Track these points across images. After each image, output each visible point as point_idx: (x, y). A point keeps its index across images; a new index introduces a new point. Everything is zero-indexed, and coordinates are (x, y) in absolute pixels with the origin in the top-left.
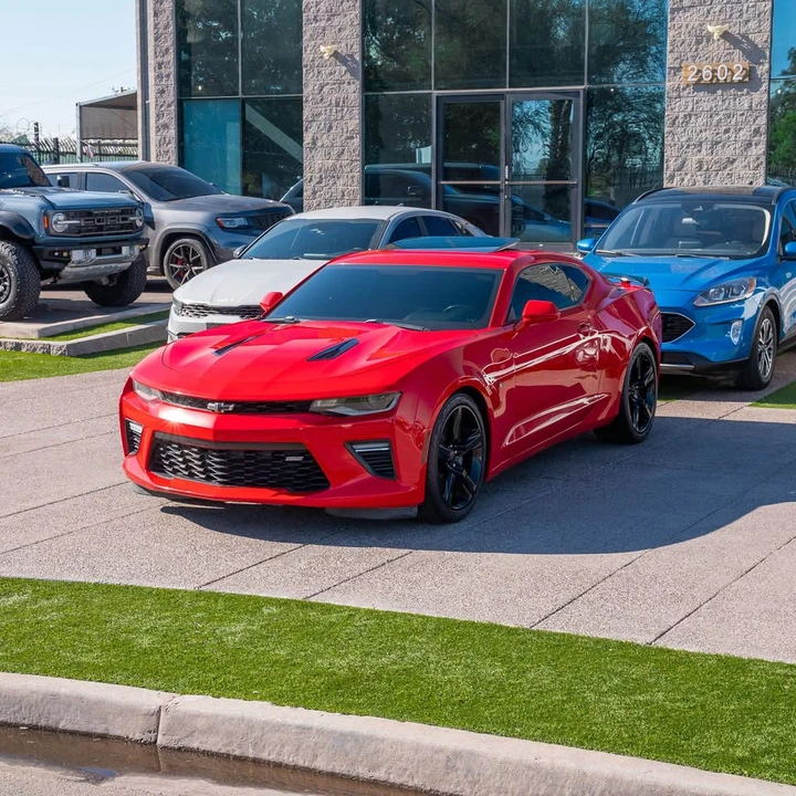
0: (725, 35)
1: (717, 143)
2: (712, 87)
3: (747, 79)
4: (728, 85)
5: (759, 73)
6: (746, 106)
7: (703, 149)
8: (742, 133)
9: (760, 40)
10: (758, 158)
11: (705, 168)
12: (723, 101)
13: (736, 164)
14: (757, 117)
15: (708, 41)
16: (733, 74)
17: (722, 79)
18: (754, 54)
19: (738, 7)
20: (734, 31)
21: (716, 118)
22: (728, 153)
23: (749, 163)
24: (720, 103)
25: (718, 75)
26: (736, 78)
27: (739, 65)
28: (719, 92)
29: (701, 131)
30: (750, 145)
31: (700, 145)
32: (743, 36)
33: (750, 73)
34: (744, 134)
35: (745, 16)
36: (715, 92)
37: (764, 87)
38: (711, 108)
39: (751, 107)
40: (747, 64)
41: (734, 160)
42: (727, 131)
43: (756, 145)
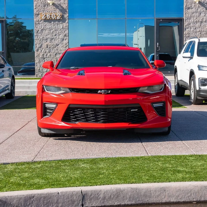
0: (53, 4)
1: (52, 39)
2: (50, 21)
3: (61, 19)
4: (55, 20)
5: (65, 17)
6: (61, 27)
7: (48, 41)
8: (60, 36)
9: (65, 6)
10: (66, 44)
11: (49, 47)
12: (54, 25)
13: (59, 46)
14: (65, 31)
15: (48, 6)
16: (57, 17)
17: (53, 18)
18: (63, 10)
20: (56, 3)
21: (52, 31)
22: (56, 42)
23: (63, 45)
24: (53, 26)
25: (52, 17)
27: (59, 14)
28: (52, 22)
29: (47, 35)
30: (63, 40)
31: (47, 39)
32: (59, 5)
33: (62, 16)
34: (61, 36)
36: (51, 22)
37: (67, 21)
38: (50, 28)
39: (63, 27)
40: (61, 14)
41: (58, 45)
42: (55, 35)
43: (65, 40)
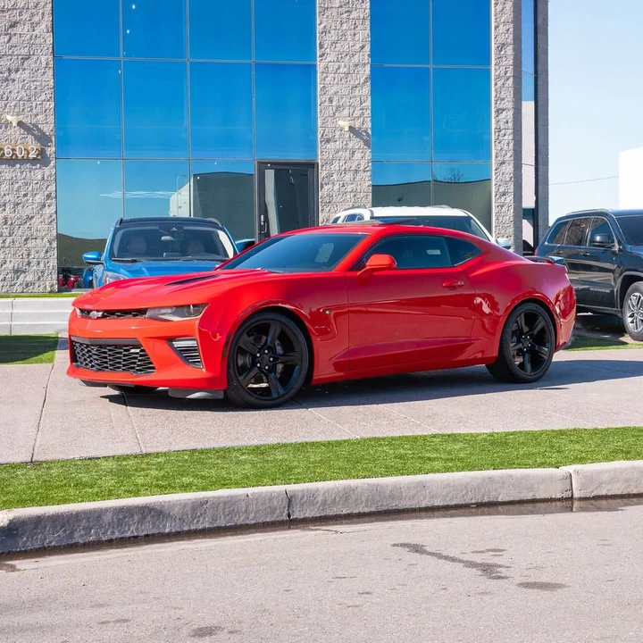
0: (20, 124)
1: (18, 204)
2: (12, 162)
3: (39, 157)
4: (24, 161)
5: (48, 153)
6: (40, 177)
7: (7, 209)
8: (37, 197)
9: (48, 128)
10: (51, 216)
11: (10, 223)
12: (22, 173)
13: (33, 220)
14: (48, 186)
15: (6, 127)
16: (28, 154)
17: (20, 156)
18: (43, 139)
19: (28, 104)
20: (27, 121)
21: (16, 186)
22: (28, 211)
23: (44, 219)
24: (19, 174)
25: (17, 153)
26: (31, 156)
27: (33, 147)
28: (18, 166)
29: (5, 195)
30: (44, 206)
31: (5, 205)
32: (34, 125)
33: (42, 152)
34: (39, 198)
35: (34, 111)
36: (14, 166)
37: (52, 164)
38: (12, 178)
39: (43, 178)
40: (39, 146)
41: (32, 217)
42: (25, 195)
43: (49, 206)
